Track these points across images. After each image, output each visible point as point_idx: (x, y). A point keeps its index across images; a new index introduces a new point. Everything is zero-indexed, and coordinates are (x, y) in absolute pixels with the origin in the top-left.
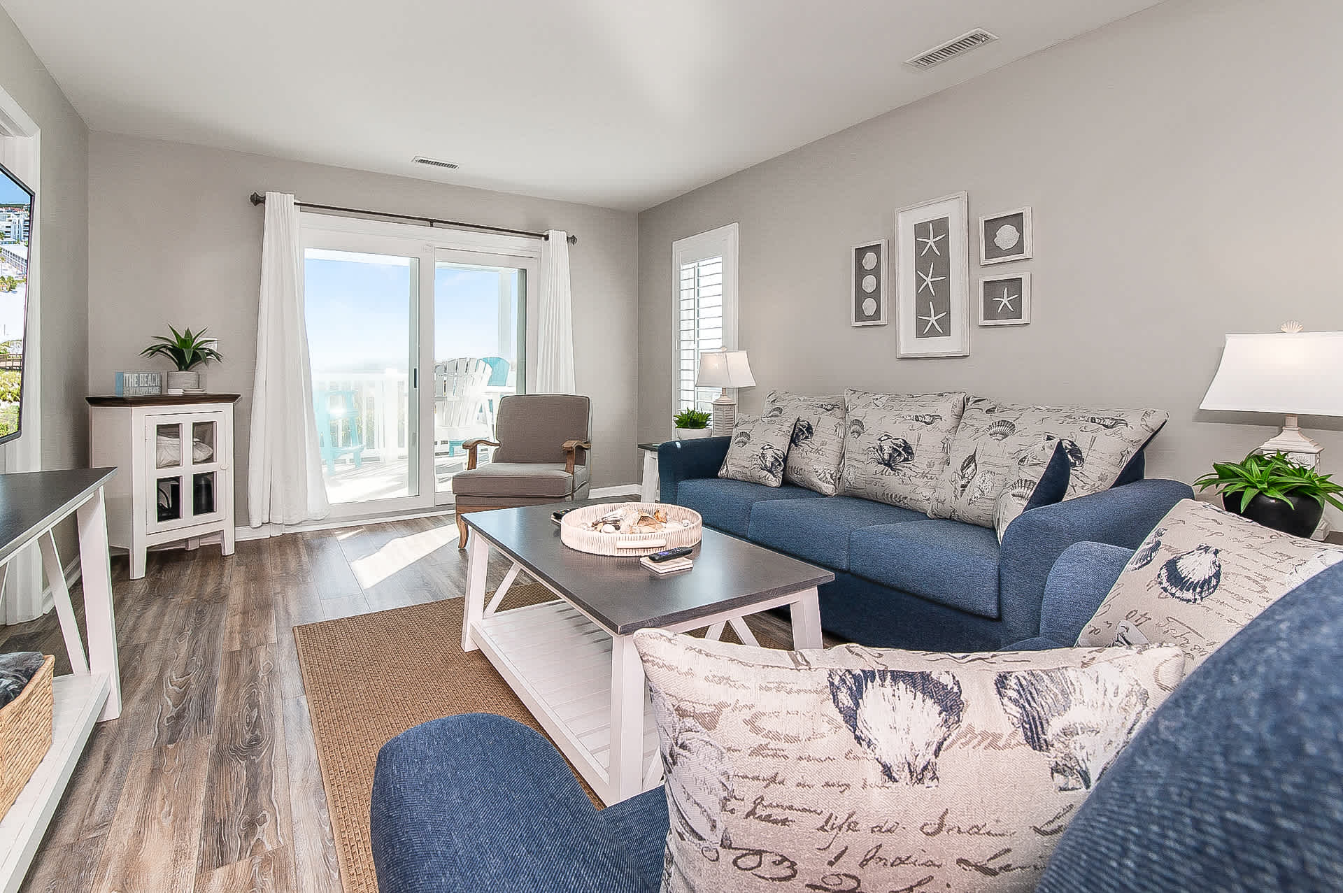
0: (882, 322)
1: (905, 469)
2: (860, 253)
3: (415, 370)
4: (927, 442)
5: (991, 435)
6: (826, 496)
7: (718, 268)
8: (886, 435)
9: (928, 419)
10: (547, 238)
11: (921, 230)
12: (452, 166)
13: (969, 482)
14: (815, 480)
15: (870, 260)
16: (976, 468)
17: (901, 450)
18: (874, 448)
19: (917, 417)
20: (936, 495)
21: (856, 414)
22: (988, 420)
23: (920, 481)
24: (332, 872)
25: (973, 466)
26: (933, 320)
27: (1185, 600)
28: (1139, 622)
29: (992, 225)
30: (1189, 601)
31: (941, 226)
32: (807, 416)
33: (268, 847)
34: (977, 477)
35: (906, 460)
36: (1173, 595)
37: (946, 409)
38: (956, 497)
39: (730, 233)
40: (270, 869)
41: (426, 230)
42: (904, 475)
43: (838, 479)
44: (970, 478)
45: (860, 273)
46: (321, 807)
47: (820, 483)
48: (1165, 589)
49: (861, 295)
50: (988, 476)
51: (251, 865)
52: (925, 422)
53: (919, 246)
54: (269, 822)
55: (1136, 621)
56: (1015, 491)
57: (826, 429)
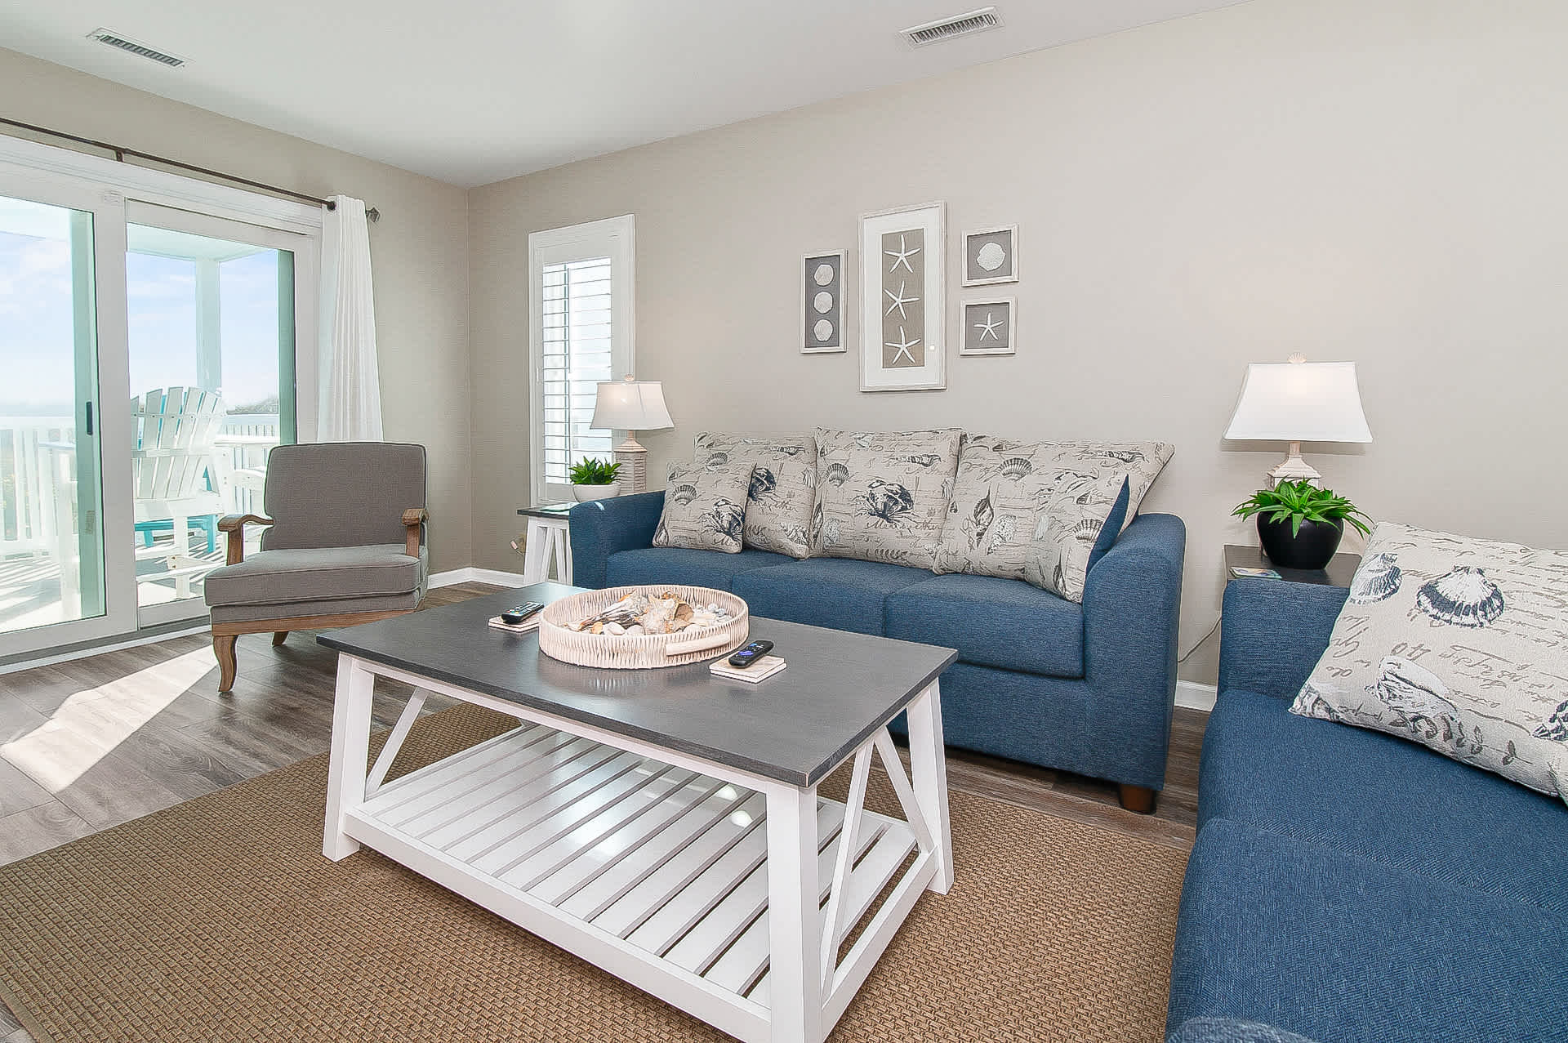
0: (841, 348)
1: (903, 520)
2: (812, 264)
3: (89, 405)
4: (926, 487)
5: (1004, 474)
6: (797, 559)
7: (606, 272)
8: (877, 481)
9: (926, 460)
10: (332, 206)
11: (890, 241)
12: (172, 61)
13: (985, 529)
14: (784, 540)
15: (824, 274)
16: (993, 513)
17: (897, 497)
18: (864, 497)
19: (913, 457)
20: (945, 546)
21: (837, 456)
22: (995, 459)
23: (921, 533)
25: (988, 510)
26: (903, 347)
27: (1469, 625)
28: (1413, 656)
29: (976, 241)
30: (1473, 626)
31: (915, 238)
32: (766, 463)
34: (995, 523)
35: (904, 509)
36: (1449, 621)
37: (944, 448)
38: (971, 547)
39: (623, 228)
41: (107, 165)
42: (903, 527)
43: (813, 537)
44: (986, 524)
45: (812, 288)
47: (791, 543)
48: (1436, 617)
49: (812, 316)
50: (1008, 520)
52: (923, 464)
53: (888, 260)
55: (1410, 655)
56: (1079, 534)
57: (792, 477)
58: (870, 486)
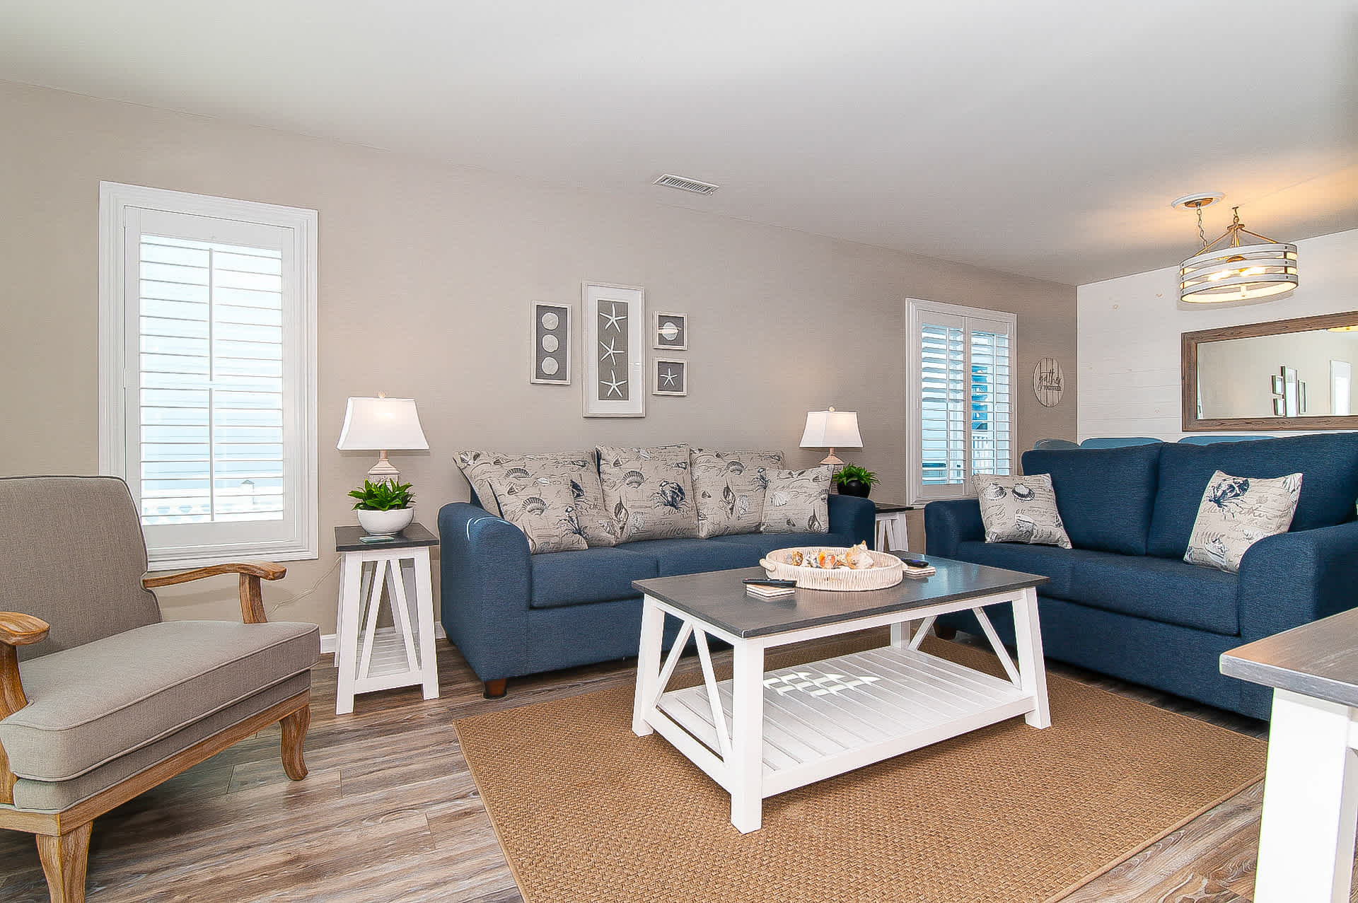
0: (567, 382)
1: (684, 507)
2: (541, 310)
8: (664, 482)
11: (603, 307)
14: (604, 534)
15: (550, 320)
18: (658, 494)
19: (678, 464)
24: (1182, 835)
25: (731, 494)
26: (614, 385)
33: (1205, 882)
40: (1221, 870)
42: (683, 511)
45: (541, 330)
46: (1130, 867)
49: (541, 353)
50: (744, 498)
51: (1231, 884)
53: (602, 321)
54: (1184, 896)
58: (661, 485)
